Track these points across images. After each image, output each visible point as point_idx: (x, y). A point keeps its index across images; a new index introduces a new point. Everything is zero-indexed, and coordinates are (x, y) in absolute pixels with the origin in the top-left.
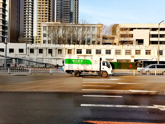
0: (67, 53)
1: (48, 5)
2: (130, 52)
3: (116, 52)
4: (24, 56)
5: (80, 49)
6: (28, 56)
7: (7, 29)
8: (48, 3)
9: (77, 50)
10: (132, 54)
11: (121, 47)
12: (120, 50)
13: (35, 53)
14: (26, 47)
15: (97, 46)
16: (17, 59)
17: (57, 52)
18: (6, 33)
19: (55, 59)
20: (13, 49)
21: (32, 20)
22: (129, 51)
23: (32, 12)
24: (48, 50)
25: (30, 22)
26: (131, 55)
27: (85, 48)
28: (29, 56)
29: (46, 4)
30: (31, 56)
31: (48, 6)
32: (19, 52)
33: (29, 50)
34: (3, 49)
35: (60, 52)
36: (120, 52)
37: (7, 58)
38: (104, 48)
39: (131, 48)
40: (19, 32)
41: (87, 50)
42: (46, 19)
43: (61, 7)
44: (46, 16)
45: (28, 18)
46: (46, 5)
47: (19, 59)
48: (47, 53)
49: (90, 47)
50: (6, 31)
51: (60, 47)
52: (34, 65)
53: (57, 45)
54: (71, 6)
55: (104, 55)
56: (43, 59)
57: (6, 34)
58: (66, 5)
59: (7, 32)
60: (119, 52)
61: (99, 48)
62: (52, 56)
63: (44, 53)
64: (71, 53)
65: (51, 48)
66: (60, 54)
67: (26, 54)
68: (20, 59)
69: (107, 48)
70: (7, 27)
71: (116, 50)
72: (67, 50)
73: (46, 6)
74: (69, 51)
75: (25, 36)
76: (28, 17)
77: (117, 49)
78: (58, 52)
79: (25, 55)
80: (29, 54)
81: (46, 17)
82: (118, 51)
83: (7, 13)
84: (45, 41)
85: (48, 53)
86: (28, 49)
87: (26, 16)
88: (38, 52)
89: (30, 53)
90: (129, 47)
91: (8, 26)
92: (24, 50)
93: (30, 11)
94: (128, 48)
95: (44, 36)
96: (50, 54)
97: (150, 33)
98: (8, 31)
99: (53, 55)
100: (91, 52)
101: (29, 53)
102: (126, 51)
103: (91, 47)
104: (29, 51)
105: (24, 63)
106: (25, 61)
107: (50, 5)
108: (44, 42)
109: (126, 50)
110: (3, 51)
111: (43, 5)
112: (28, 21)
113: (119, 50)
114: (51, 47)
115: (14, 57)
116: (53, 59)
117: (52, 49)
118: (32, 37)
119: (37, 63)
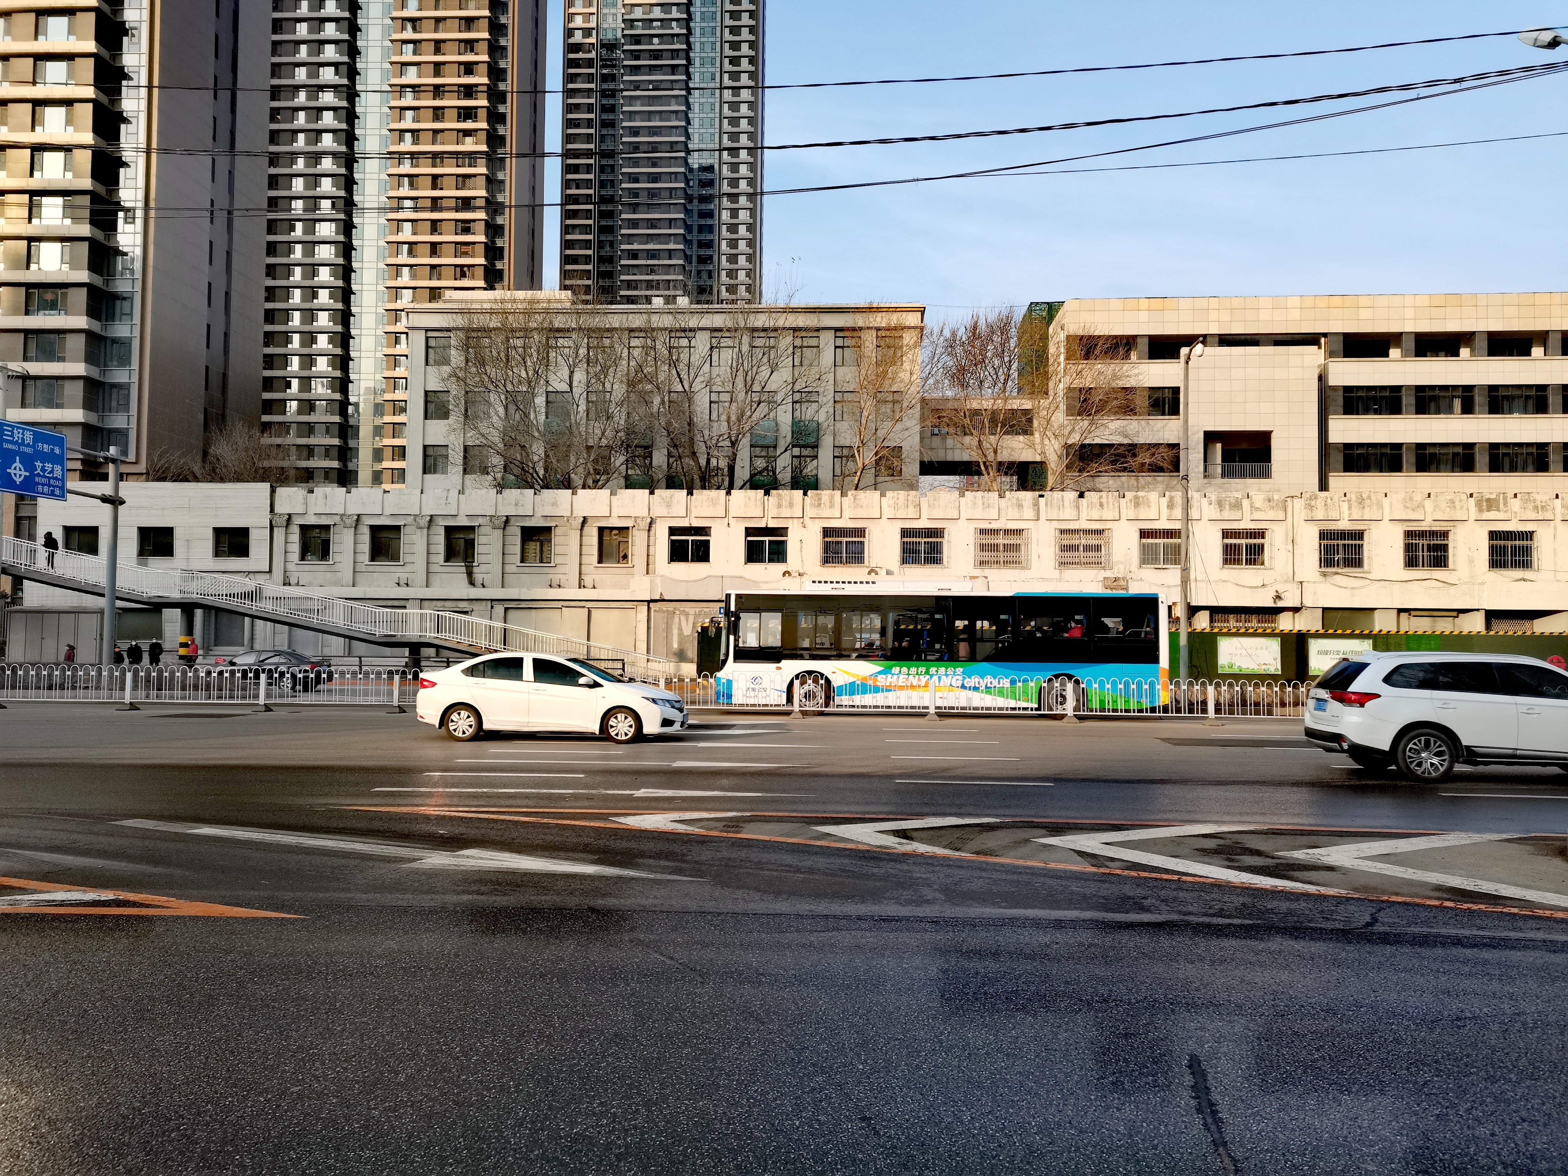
0: (595, 558)
1: (484, 125)
2: (1098, 548)
3: (983, 547)
4: (249, 584)
5: (696, 523)
6: (286, 583)
7: (125, 361)
8: (482, 114)
9: (673, 531)
10: (1115, 558)
11: (1020, 506)
12: (1019, 532)
13: (337, 558)
14: (272, 510)
15: (832, 498)
16: (199, 613)
17: (516, 548)
18: (114, 396)
19: (499, 609)
20: (168, 532)
21: (341, 261)
22: (1092, 541)
23: (342, 193)
24: (442, 531)
25: (324, 275)
26: (1108, 574)
27: (732, 514)
28: (293, 581)
29: (469, 125)
30: (310, 584)
31: (483, 136)
32: (218, 553)
33: (295, 537)
34: (94, 531)
35: (533, 547)
36: (1015, 548)
37: (120, 604)
38: (886, 515)
39: (1108, 514)
40: (225, 375)
41: (749, 531)
42: (461, 248)
43: (603, 138)
44: (465, 227)
45: (310, 246)
46: (467, 133)
47: (214, 612)
48: (433, 558)
49: (772, 511)
50: (120, 376)
51: (539, 513)
52: (327, 652)
53: (512, 494)
54: (696, 123)
55: (889, 573)
56: (400, 604)
57: (114, 404)
58: (650, 115)
59: (126, 387)
60: (1008, 548)
61: (847, 514)
62: (472, 583)
63: (408, 558)
64: (625, 557)
65: (463, 522)
66: (533, 567)
67: (270, 571)
68: (218, 610)
69: (911, 512)
70: (124, 344)
71: (983, 532)
72: (595, 533)
73: (468, 140)
74: (606, 538)
75: (284, 401)
76: (305, 232)
77: (994, 526)
78: (518, 549)
79: (261, 580)
80: (291, 567)
81: (466, 231)
82: (1001, 540)
83: (129, 228)
84: (442, 451)
85: (441, 558)
86: (287, 527)
87: (292, 228)
88: (365, 547)
89: (303, 558)
90: (1091, 505)
91: (137, 333)
92: (253, 535)
93: (327, 186)
94: (1084, 515)
95: (431, 407)
96: (458, 569)
97: (1322, 378)
98: (135, 378)
99: (478, 577)
100: (783, 543)
101: (295, 556)
102: (1068, 540)
103: (780, 506)
104: (295, 548)
105: (252, 639)
106: (259, 623)
107: (501, 130)
108: (430, 461)
109: (1062, 532)
110: (92, 549)
111: (436, 132)
112: (311, 269)
113: (1007, 532)
114: (465, 510)
115: (175, 595)
116: (476, 606)
117: (472, 529)
118: (343, 412)
119: (351, 638)
